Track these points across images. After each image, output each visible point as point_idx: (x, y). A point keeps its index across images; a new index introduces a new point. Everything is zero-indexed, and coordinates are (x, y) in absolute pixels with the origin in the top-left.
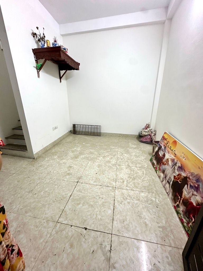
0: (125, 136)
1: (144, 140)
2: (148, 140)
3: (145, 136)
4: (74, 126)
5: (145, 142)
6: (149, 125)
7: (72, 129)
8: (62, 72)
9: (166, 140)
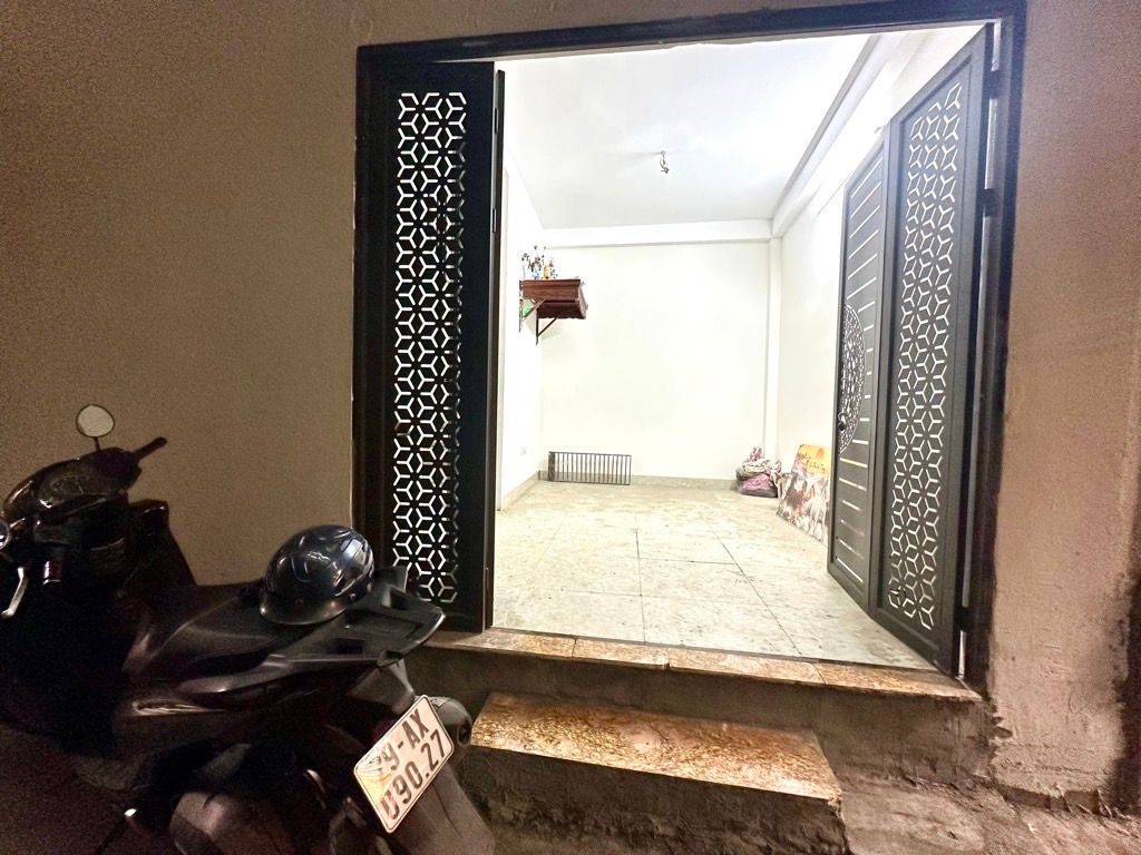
0: (698, 484)
1: (754, 488)
2: (765, 487)
3: (755, 474)
4: (552, 456)
5: (754, 491)
6: (760, 450)
7: (545, 468)
8: (544, 322)
9: (803, 457)
